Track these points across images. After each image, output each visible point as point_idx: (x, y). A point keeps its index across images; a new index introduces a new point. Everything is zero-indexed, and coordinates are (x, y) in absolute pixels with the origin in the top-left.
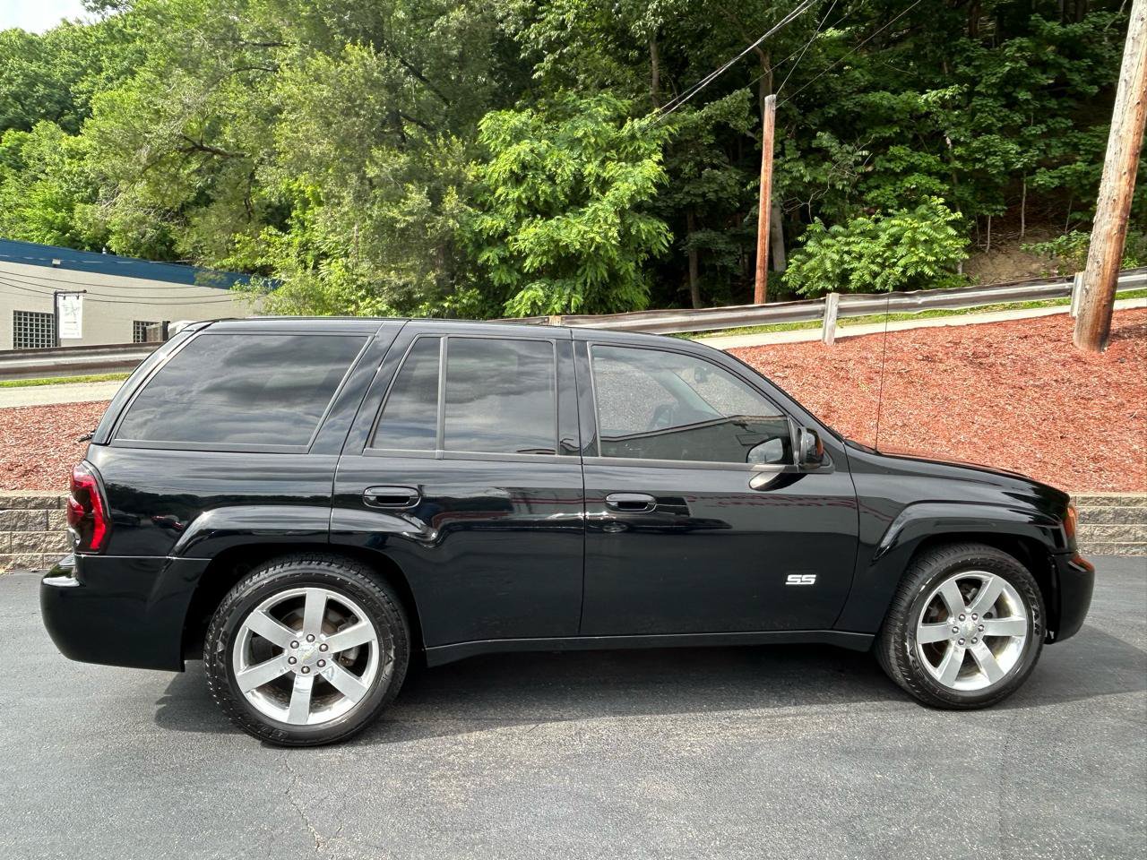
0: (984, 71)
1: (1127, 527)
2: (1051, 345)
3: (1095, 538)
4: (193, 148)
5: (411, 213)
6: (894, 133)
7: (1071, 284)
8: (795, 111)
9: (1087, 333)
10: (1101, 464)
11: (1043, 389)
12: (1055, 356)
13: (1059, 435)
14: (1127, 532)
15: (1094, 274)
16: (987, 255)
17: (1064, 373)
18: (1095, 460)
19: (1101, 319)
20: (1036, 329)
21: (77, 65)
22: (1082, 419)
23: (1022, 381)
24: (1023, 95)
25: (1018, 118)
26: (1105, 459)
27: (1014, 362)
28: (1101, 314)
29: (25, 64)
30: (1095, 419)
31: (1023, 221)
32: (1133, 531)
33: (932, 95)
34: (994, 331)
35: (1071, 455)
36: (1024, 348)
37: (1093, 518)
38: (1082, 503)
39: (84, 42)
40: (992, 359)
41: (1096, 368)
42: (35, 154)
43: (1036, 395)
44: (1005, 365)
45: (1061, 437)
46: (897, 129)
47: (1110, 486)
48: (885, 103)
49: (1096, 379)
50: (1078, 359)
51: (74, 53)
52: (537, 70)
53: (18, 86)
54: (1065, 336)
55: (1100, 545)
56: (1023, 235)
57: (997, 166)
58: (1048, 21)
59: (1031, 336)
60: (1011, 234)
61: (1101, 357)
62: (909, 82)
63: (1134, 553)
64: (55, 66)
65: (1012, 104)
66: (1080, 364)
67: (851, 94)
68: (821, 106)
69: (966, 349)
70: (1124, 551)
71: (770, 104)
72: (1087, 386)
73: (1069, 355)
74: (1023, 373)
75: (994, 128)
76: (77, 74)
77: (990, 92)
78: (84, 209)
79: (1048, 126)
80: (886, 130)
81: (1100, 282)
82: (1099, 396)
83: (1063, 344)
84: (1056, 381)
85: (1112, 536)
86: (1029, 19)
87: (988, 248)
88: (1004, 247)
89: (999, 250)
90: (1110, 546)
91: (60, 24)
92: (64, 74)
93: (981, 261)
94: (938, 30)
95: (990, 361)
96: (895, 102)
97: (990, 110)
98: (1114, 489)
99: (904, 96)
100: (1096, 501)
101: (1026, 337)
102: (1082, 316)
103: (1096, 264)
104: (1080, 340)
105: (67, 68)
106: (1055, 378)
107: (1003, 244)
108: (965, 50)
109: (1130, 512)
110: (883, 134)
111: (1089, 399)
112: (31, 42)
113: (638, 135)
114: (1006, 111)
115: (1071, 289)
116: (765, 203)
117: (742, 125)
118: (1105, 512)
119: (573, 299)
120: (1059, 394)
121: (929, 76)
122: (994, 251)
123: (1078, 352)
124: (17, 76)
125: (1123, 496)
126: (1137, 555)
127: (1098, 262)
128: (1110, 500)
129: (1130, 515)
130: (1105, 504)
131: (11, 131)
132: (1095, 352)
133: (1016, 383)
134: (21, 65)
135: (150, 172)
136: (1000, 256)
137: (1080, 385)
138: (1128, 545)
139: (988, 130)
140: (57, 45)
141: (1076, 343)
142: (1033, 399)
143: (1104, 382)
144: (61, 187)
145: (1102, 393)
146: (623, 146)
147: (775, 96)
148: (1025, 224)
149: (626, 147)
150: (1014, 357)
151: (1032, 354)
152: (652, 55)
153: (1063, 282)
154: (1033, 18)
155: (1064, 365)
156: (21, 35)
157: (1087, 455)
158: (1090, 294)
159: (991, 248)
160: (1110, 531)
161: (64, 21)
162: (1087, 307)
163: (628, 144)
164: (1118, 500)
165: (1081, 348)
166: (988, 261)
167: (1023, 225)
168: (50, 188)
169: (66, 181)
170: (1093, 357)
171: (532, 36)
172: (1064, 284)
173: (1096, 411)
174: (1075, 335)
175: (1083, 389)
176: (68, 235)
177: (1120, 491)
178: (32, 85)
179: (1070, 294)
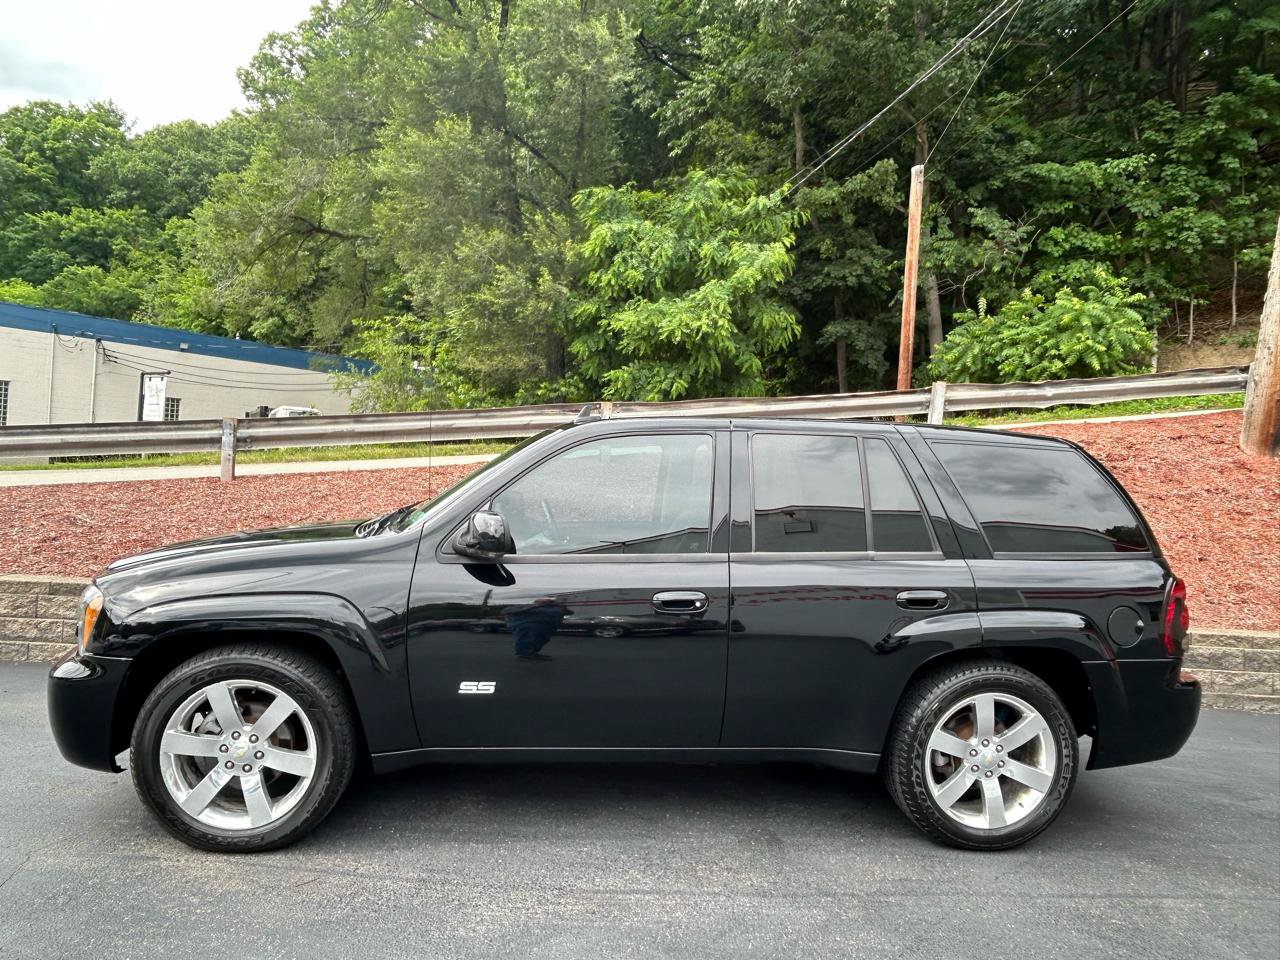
0: (1177, 135)
1: (1262, 675)
2: (1211, 448)
3: (1217, 687)
4: (311, 230)
5: (504, 296)
6: (1066, 209)
7: (1245, 375)
8: (950, 185)
9: (1256, 435)
10: (1245, 595)
11: (1188, 500)
12: (1212, 461)
13: (1198, 557)
14: (1262, 682)
15: (1264, 362)
16: (1189, 346)
17: (1220, 481)
18: (1238, 589)
19: (1273, 417)
20: (1197, 428)
21: (242, 154)
22: (1231, 538)
23: (1164, 489)
24: (1232, 163)
25: (1222, 187)
26: (1252, 588)
27: (1158, 467)
28: (1274, 411)
29: (192, 153)
30: (1250, 538)
31: (1234, 307)
32: (1270, 681)
33: (1114, 166)
34: (1143, 430)
35: (1207, 582)
36: (1175, 452)
37: (1215, 661)
38: (1199, 642)
39: (248, 132)
40: (1129, 463)
41: (1264, 477)
42: (189, 239)
43: (1177, 507)
44: (1145, 470)
45: (1201, 560)
46: (1070, 205)
47: (1250, 622)
48: (1053, 175)
49: (1261, 490)
50: (1241, 466)
51: (239, 142)
52: (672, 149)
53: (185, 175)
54: (1231, 438)
55: (1224, 697)
56: (1234, 324)
57: (1191, 244)
58: (1260, 74)
59: (1186, 437)
60: (1219, 322)
61: (1274, 463)
62: (1090, 152)
63: (1272, 710)
64: (221, 154)
65: (1215, 171)
66: (1244, 471)
67: (1018, 164)
68: (985, 179)
69: (1100, 449)
70: (1256, 707)
71: (916, 175)
72: (1247, 498)
73: (1230, 460)
74: (1167, 479)
75: (1189, 202)
76: (240, 163)
77: (1183, 158)
78: (199, 291)
79: (1260, 195)
80: (1056, 205)
81: (1272, 372)
82: (1261, 509)
83: (1226, 447)
84: (1208, 491)
85: (1240, 686)
86: (1236, 73)
87: (1191, 338)
88: (1210, 338)
89: (1205, 341)
90: (1237, 699)
91: (231, 116)
92: (228, 163)
93: (1182, 354)
94: (1125, 92)
95: (1128, 464)
96: (1066, 174)
97: (1185, 180)
98: (1254, 627)
99: (1076, 168)
100: (1219, 640)
101: (1180, 438)
102: (1250, 413)
103: (1266, 350)
104: (1247, 442)
105: (231, 157)
106: (1207, 487)
107: (1209, 334)
108: (1153, 115)
109: (1265, 657)
110: (1051, 211)
111: (1247, 514)
112: (200, 133)
113: (763, 213)
114: (1206, 180)
115: (1246, 382)
116: (910, 285)
117: (889, 200)
118: (1231, 654)
119: (676, 384)
120: (1209, 507)
121: (1115, 143)
122: (1198, 342)
123: (1243, 457)
124: (184, 165)
125: (1256, 636)
126: (1276, 713)
127: (1269, 348)
128: (1239, 640)
129: (1265, 660)
130: (1231, 645)
131: (174, 219)
132: (1267, 457)
133: (1155, 492)
134: (188, 154)
135: (268, 254)
136: (1205, 348)
137: (1239, 497)
138: (1263, 699)
139: (1182, 202)
140: (224, 134)
141: (1243, 447)
142: (1172, 512)
143: (1271, 493)
144: (210, 273)
145: (1266, 506)
146: (748, 224)
147: (922, 166)
148: (1237, 311)
149: (751, 225)
150: (1158, 461)
151: (1183, 457)
152: (796, 127)
153: (1235, 373)
154: (1241, 72)
155: (1221, 472)
156: (192, 125)
157: (1229, 582)
158: (1259, 387)
159: (1194, 338)
160: (1238, 680)
161: (233, 112)
162: (1255, 403)
163: (753, 222)
164: (1251, 642)
165: (1249, 452)
166: (1189, 354)
167: (1235, 313)
168: (200, 275)
169: (215, 268)
170: (1263, 463)
171: (669, 113)
172: (1236, 376)
173: (1252, 528)
174: (1242, 437)
175: (1241, 501)
176: (214, 323)
177: (1262, 629)
178: (197, 174)
179: (1245, 387)
